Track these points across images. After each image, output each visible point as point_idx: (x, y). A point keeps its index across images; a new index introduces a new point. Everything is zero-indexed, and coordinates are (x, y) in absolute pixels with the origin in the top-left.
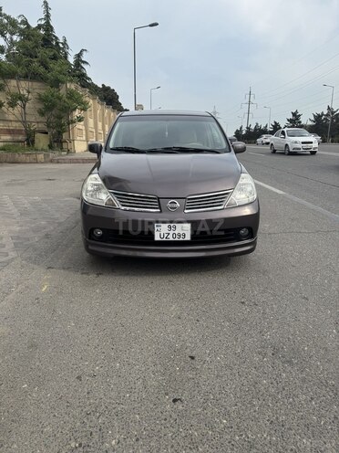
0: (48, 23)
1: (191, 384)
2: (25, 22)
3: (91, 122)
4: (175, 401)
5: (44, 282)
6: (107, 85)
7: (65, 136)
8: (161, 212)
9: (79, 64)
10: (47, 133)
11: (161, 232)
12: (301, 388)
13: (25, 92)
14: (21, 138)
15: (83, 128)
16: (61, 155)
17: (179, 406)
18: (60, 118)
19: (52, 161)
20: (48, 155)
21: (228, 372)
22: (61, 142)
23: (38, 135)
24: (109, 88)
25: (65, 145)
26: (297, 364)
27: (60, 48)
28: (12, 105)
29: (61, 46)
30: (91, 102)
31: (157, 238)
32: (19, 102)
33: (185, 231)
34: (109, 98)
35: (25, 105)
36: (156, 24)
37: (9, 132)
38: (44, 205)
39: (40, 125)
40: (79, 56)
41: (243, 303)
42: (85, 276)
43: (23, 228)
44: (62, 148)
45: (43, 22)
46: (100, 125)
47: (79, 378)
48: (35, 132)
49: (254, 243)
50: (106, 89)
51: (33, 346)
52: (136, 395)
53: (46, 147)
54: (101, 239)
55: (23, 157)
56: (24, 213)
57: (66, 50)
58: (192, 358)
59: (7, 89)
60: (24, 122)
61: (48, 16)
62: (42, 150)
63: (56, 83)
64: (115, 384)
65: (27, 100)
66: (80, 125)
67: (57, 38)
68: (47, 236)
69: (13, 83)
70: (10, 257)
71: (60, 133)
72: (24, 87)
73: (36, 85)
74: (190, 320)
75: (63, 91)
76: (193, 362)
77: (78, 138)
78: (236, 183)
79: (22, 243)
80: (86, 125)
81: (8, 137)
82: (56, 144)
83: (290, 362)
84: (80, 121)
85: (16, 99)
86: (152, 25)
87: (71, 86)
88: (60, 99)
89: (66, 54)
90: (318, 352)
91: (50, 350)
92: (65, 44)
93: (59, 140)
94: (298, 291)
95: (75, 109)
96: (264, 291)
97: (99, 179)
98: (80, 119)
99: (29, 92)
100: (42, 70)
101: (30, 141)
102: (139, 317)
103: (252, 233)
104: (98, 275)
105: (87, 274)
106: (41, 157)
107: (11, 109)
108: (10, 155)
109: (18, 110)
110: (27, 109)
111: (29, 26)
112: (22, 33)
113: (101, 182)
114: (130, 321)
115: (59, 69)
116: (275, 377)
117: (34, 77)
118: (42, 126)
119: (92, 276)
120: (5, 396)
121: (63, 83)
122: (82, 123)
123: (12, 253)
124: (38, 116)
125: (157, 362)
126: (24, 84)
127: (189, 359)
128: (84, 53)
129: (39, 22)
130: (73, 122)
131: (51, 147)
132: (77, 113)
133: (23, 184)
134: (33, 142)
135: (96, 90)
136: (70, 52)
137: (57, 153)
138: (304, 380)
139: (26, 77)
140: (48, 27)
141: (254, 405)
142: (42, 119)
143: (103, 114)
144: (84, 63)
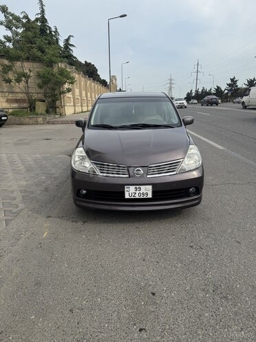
0: (43, 16)
1: (152, 316)
2: (26, 17)
3: (77, 91)
4: (141, 330)
5: (45, 228)
6: (88, 62)
7: (58, 103)
8: (130, 177)
9: (68, 47)
10: (44, 101)
11: (130, 192)
12: (234, 319)
13: (27, 71)
14: (25, 105)
15: (72, 96)
16: (56, 118)
17: (144, 335)
18: (54, 90)
19: (48, 123)
20: (46, 118)
21: (180, 307)
22: (55, 108)
23: (37, 103)
24: (90, 64)
25: (58, 110)
26: (231, 299)
27: (53, 36)
28: (18, 81)
29: (53, 33)
30: (77, 76)
31: (127, 196)
32: (23, 79)
33: (147, 191)
34: (90, 71)
35: (27, 81)
36: (125, 16)
37: (16, 101)
38: (44, 162)
39: (39, 95)
40: (67, 40)
41: (192, 247)
42: (74, 223)
43: (29, 183)
44: (56, 112)
45: (39, 16)
46: (84, 93)
47: (71, 310)
48: (35, 100)
49: (200, 199)
50: (88, 65)
51: (38, 284)
52: (113, 325)
53: (44, 112)
54: (85, 196)
55: (27, 120)
56: (29, 169)
57: (58, 37)
58: (153, 294)
59: (14, 69)
60: (27, 93)
61: (43, 11)
62: (41, 114)
63: (50, 64)
64: (97, 316)
65: (29, 77)
66: (69, 95)
67: (50, 28)
68: (46, 190)
69: (18, 64)
70: (20, 208)
71: (54, 101)
72: (27, 67)
73: (36, 65)
74: (152, 262)
75: (55, 70)
76: (154, 297)
77: (68, 104)
78: (186, 152)
79: (28, 196)
80: (73, 94)
81: (15, 105)
82: (51, 110)
83: (226, 298)
84: (69, 91)
85: (21, 76)
86: (121, 16)
87: (62, 65)
88: (54, 76)
89: (57, 39)
90: (247, 289)
91: (50, 287)
92: (56, 32)
93: (53, 107)
94: (233, 236)
95: (65, 83)
96: (208, 237)
97: (84, 152)
98: (69, 90)
99: (30, 71)
100: (39, 54)
101: (32, 108)
102: (114, 259)
103: (198, 191)
104: (84, 222)
105: (76, 222)
106: (40, 119)
107: (17, 84)
108: (17, 118)
109: (22, 84)
110: (29, 84)
111: (29, 20)
112: (24, 25)
113: (85, 154)
114: (108, 262)
115: (52, 53)
116: (214, 310)
117: (34, 59)
118: (41, 96)
119: (79, 224)
120: (20, 325)
121: (55, 63)
122: (70, 93)
123: (21, 205)
124: (38, 88)
125: (128, 298)
126: (26, 64)
127: (151, 295)
128: (71, 38)
129: (37, 17)
130: (64, 93)
131: (47, 112)
132: (66, 86)
133: (27, 144)
134: (34, 108)
135: (80, 66)
136: (60, 38)
137: (52, 116)
138: (236, 314)
139: (28, 59)
140: (43, 20)
141: (199, 335)
142: (40, 91)
143: (86, 85)
144: (71, 45)
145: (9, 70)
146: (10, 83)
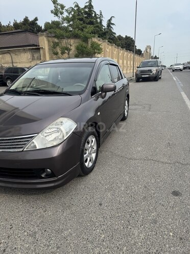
0: (90, 4)
2: (77, 6)
9: (110, 26)
13: (69, 46)
27: (97, 18)
28: (63, 53)
32: (66, 51)
35: (69, 53)
40: (110, 20)
45: (88, 4)
50: (127, 38)
57: (102, 18)
59: (60, 44)
65: (70, 50)
67: (95, 12)
69: (65, 41)
85: (64, 50)
87: (95, 40)
89: (101, 21)
92: (101, 15)
99: (71, 45)
110: (70, 55)
111: (79, 8)
128: (113, 18)
129: (86, 5)
136: (104, 19)
140: (90, 6)
143: (118, 54)
144: (113, 24)
145: (57, 46)
146: (57, 55)
